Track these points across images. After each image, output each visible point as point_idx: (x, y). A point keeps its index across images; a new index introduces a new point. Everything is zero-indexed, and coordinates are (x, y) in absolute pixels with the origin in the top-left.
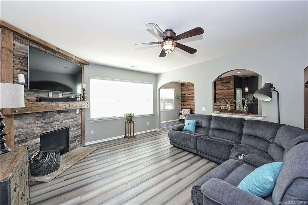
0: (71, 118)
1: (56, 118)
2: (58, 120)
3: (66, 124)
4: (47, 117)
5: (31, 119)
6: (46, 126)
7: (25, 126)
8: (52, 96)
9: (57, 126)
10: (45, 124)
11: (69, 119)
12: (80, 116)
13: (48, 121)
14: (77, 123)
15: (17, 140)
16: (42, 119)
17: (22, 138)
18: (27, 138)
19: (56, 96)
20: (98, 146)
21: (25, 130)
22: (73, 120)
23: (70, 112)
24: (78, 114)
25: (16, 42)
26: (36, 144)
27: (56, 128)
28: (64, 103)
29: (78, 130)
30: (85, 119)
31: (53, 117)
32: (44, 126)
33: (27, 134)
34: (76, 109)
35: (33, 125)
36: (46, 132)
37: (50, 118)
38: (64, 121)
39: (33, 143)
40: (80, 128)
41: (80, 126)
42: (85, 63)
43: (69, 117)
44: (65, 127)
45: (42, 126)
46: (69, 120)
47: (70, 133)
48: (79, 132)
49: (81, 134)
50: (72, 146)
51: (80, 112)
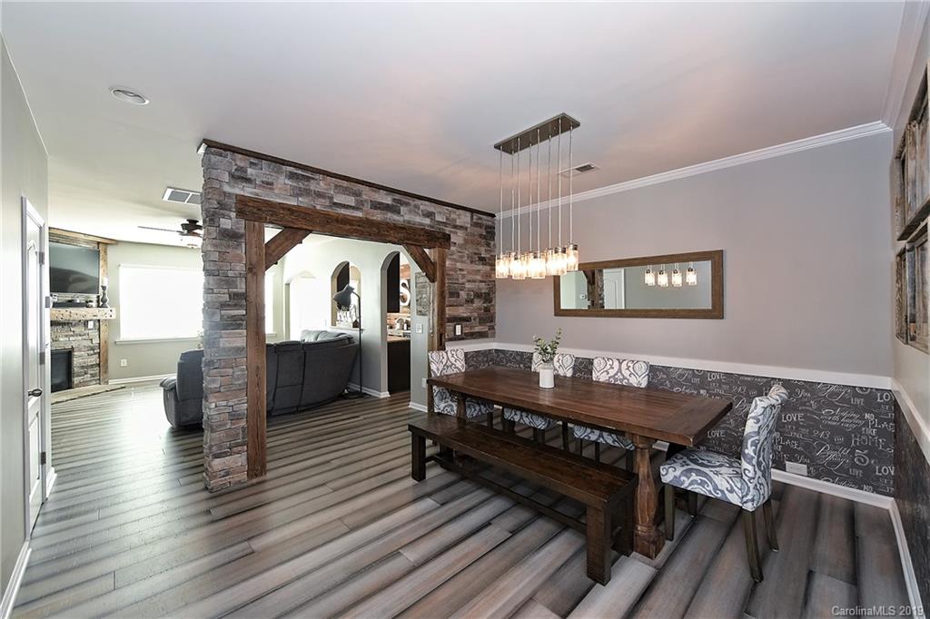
0: (76, 335)
3: (66, 344)
11: (72, 336)
12: (97, 334)
14: (89, 343)
22: (79, 338)
23: (75, 325)
24: (92, 329)
29: (91, 356)
30: (107, 338)
34: (87, 321)
38: (61, 339)
40: (95, 354)
41: (97, 351)
43: (72, 333)
44: (63, 348)
46: (72, 339)
47: (75, 359)
48: (94, 360)
49: (99, 364)
50: (76, 380)
51: (97, 327)
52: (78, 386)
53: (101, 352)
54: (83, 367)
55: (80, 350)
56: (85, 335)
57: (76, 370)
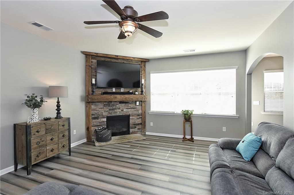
0: (131, 108)
1: (118, 107)
2: (119, 108)
3: (127, 113)
4: (111, 106)
5: (101, 105)
6: (110, 112)
7: (98, 109)
8: (115, 91)
9: (118, 112)
10: (110, 110)
11: (130, 108)
12: (141, 108)
13: (112, 108)
14: (137, 113)
15: (93, 116)
16: (107, 106)
17: (96, 116)
18: (98, 117)
19: (118, 91)
20: (147, 138)
21: (98, 112)
22: (133, 110)
23: (131, 104)
24: (138, 106)
25: (93, 61)
26: (103, 122)
27: (118, 114)
28: (121, 96)
29: (138, 119)
30: (145, 110)
31: (116, 106)
32: (109, 111)
33: (99, 115)
34: (136, 102)
35: (102, 110)
36: (110, 115)
37: (114, 106)
38: (124, 110)
39: (102, 121)
40: (140, 118)
41: (141, 117)
42: (147, 60)
43: (130, 107)
44: (125, 114)
45: (107, 111)
46: (129, 110)
47: (130, 120)
48: (139, 121)
49: (142, 123)
50: (131, 130)
51: (141, 104)
52: (132, 133)
53: (143, 116)
54: (134, 124)
55: (133, 116)
56: (135, 108)
57: (131, 126)
